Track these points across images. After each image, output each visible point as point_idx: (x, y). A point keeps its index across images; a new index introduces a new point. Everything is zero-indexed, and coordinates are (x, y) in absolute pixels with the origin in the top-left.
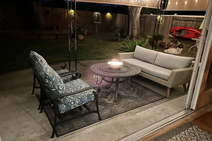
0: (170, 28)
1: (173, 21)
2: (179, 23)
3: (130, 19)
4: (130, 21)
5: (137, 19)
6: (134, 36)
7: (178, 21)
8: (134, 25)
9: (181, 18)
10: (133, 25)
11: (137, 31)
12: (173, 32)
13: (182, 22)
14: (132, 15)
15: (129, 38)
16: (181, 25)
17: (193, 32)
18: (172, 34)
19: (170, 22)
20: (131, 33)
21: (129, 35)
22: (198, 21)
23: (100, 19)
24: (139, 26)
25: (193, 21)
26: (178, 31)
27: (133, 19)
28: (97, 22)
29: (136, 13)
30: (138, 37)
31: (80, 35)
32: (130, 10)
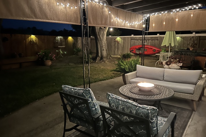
0: (129, 47)
1: (131, 41)
2: (137, 42)
3: (98, 42)
4: (98, 43)
5: (104, 41)
6: (104, 56)
7: (136, 41)
8: (103, 46)
9: (138, 38)
10: (101, 47)
11: (106, 52)
12: (133, 50)
13: (139, 41)
14: (100, 38)
15: (100, 59)
16: (139, 44)
17: (150, 49)
18: (132, 52)
19: (129, 42)
20: (100, 54)
21: (99, 57)
22: (152, 40)
23: (64, 43)
24: (107, 47)
25: (149, 40)
26: (137, 49)
27: (101, 41)
28: (61, 46)
29: (103, 36)
30: (108, 57)
31: (48, 61)
32: (97, 33)
